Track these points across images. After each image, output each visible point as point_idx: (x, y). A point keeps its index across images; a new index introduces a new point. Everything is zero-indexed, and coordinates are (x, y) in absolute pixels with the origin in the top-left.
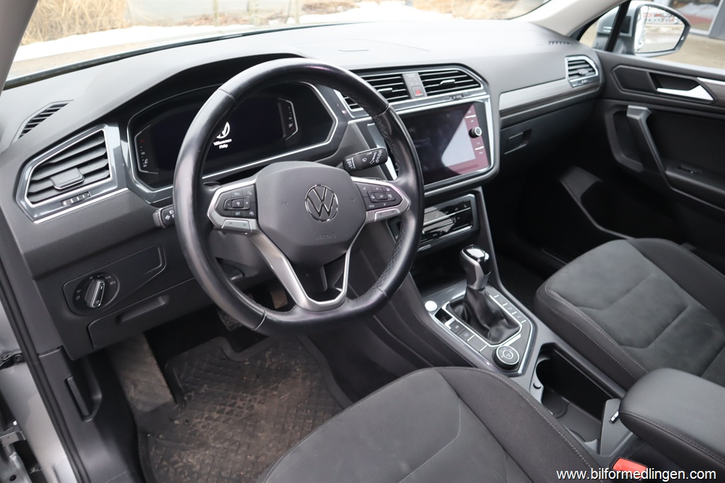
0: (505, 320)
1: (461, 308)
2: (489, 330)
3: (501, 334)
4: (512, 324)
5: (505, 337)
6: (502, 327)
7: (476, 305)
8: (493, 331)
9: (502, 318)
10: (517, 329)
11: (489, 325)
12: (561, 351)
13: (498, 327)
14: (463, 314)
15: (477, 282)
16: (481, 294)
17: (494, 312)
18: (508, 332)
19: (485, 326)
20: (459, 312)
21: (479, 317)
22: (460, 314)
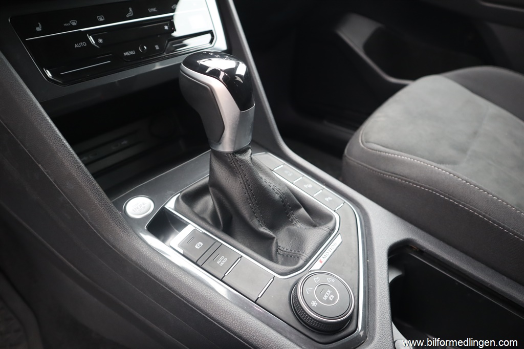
0: (302, 211)
1: (208, 202)
2: (274, 238)
3: (299, 241)
4: (317, 217)
5: (309, 247)
6: (299, 227)
7: (234, 186)
8: (282, 240)
9: (297, 207)
10: (331, 225)
11: (272, 227)
12: (421, 252)
13: (292, 227)
14: (214, 216)
15: (228, 134)
16: (242, 161)
17: (277, 197)
18: (313, 236)
19: (264, 230)
20: (204, 210)
21: (245, 212)
22: (207, 216)
